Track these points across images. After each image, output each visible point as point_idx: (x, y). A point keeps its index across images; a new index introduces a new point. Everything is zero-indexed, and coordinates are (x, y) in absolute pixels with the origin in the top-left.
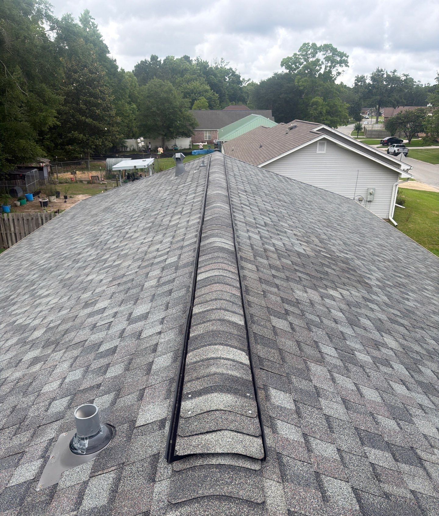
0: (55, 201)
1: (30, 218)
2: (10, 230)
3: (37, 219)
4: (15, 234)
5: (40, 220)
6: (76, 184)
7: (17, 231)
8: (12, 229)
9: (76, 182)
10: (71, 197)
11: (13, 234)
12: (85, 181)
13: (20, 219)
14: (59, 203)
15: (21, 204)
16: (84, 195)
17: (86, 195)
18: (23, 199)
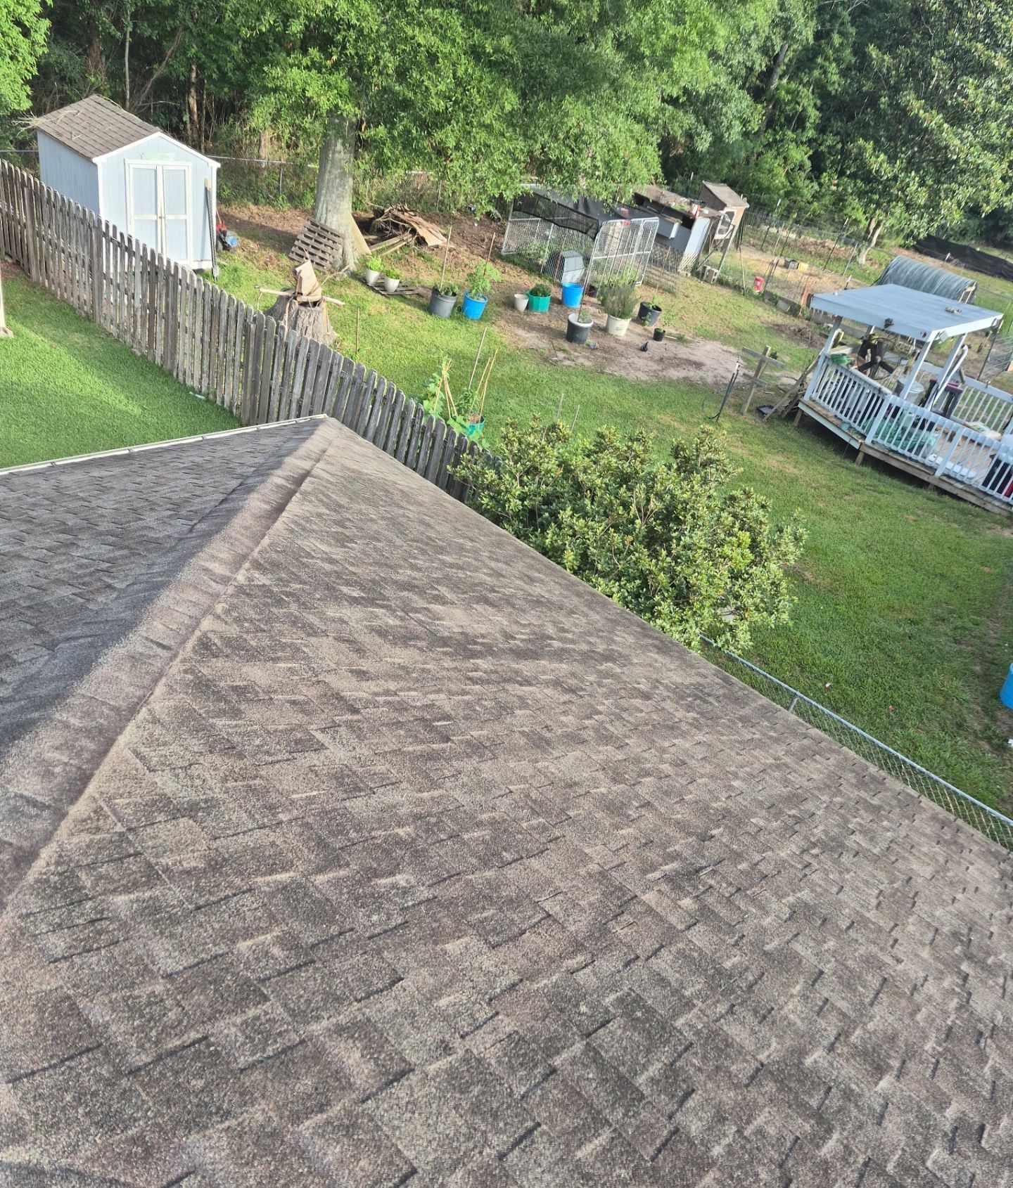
0: (622, 333)
2: (293, 388)
4: (300, 408)
6: (754, 301)
7: (306, 401)
8: (297, 389)
9: (760, 296)
10: (681, 339)
11: (294, 406)
12: (788, 302)
14: (626, 344)
15: (527, 308)
16: (725, 348)
17: (732, 349)
18: (545, 294)
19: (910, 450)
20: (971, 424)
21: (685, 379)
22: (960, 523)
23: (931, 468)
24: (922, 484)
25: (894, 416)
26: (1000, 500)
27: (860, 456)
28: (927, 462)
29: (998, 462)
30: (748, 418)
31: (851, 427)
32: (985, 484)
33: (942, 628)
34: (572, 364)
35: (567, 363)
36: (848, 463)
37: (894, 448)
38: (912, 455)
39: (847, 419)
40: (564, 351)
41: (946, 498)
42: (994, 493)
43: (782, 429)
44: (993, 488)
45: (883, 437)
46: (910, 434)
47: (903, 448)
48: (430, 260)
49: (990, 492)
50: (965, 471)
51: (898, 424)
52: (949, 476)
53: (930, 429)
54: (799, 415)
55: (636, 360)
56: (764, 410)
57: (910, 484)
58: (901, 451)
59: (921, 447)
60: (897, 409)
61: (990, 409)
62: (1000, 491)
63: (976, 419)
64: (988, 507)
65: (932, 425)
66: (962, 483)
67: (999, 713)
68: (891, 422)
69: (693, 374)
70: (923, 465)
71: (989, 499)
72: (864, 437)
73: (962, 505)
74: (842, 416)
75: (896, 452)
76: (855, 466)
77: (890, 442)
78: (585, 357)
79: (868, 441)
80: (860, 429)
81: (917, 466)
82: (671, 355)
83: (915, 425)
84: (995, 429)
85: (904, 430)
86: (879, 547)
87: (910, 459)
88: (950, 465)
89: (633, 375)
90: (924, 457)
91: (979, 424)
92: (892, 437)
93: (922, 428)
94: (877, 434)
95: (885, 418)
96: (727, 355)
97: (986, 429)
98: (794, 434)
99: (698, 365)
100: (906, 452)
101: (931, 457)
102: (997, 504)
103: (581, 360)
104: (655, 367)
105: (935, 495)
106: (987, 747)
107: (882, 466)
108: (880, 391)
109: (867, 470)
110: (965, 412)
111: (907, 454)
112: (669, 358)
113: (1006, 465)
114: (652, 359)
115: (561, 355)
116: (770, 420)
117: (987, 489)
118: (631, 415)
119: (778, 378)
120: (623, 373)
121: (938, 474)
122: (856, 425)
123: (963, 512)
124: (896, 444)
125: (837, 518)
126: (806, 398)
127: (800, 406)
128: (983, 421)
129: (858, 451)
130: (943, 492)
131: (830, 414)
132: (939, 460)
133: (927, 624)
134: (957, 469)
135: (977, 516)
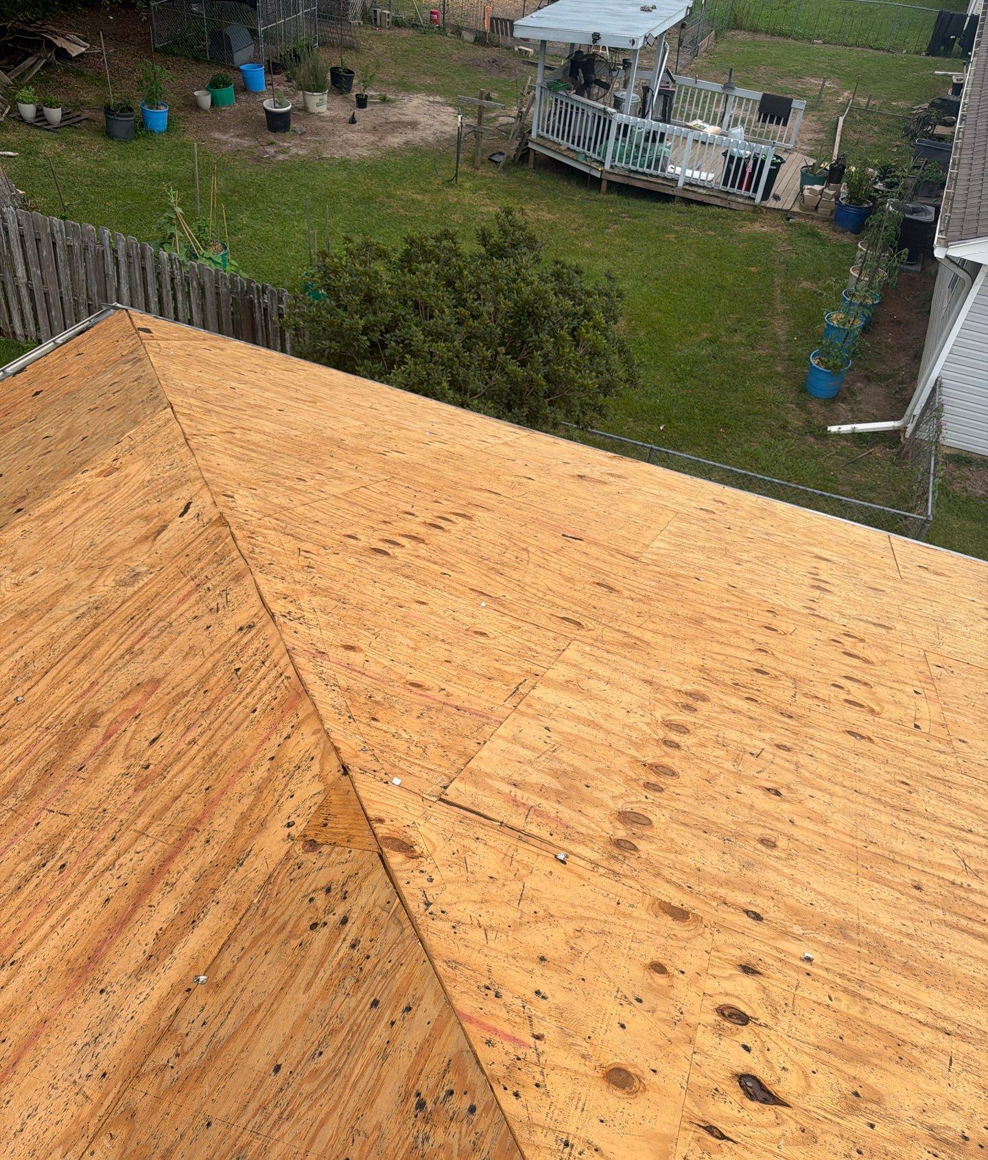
0: (323, 109)
1: (76, 244)
2: (14, 271)
3: (101, 256)
4: (31, 292)
5: (109, 258)
6: (438, 37)
7: (36, 282)
8: (21, 272)
9: (442, 31)
10: (384, 100)
11: (24, 291)
12: (470, 30)
13: (43, 237)
14: (332, 120)
15: (212, 104)
16: (431, 99)
17: (438, 99)
18: (227, 85)
19: (649, 167)
20: (691, 124)
21: (406, 143)
22: (714, 230)
23: (672, 180)
24: (668, 198)
25: (625, 135)
26: (741, 196)
27: (604, 184)
28: (666, 174)
29: (732, 158)
30: (486, 172)
31: (586, 156)
32: (725, 184)
33: (737, 338)
34: (286, 157)
35: (281, 157)
36: (594, 194)
37: (633, 168)
38: (652, 171)
39: (580, 149)
40: (272, 144)
41: (694, 207)
42: (735, 190)
43: (521, 174)
44: (733, 186)
45: (620, 160)
46: (645, 150)
47: (642, 166)
48: (82, 74)
49: (732, 190)
50: (704, 176)
51: (631, 142)
52: (691, 184)
53: (661, 140)
54: (532, 154)
55: (350, 136)
56: (496, 158)
57: (657, 201)
58: (640, 170)
59: (658, 160)
60: (626, 126)
61: (698, 102)
62: (740, 187)
63: (694, 119)
64: (734, 206)
65: (663, 135)
66: (704, 187)
67: (810, 406)
68: (624, 141)
69: (411, 136)
70: (665, 178)
71: (733, 198)
72: (602, 164)
73: (711, 210)
74: (575, 147)
75: (636, 172)
76: (600, 196)
77: (627, 163)
78: (296, 146)
79: (607, 167)
80: (596, 156)
81: (660, 181)
82: (382, 120)
83: (647, 140)
84: (713, 124)
85: (637, 146)
86: (656, 274)
87: (651, 175)
88: (689, 173)
89: (354, 154)
90: (663, 170)
91: (699, 122)
92: (628, 157)
93: (654, 140)
94: (614, 157)
95: (617, 139)
96: (437, 107)
97: (705, 125)
98: (531, 177)
99: (413, 125)
100: (646, 170)
101: (670, 169)
102: (741, 200)
103: (294, 151)
104: (371, 138)
105: (683, 208)
106: (812, 439)
107: (626, 189)
108: (605, 111)
109: (613, 197)
110: (682, 112)
111: (647, 171)
112: (381, 125)
113: (740, 159)
114: (365, 130)
115: (271, 150)
116: (506, 168)
117: (728, 188)
118: (370, 198)
119: (495, 118)
120: (342, 153)
121: (680, 184)
122: (590, 153)
123: (715, 217)
124: (635, 164)
125: (607, 256)
126: (534, 135)
127: (530, 145)
128: (701, 118)
129: (601, 180)
130: (689, 202)
131: (563, 148)
132: (678, 170)
133: (724, 339)
134: (696, 174)
135: (727, 217)
